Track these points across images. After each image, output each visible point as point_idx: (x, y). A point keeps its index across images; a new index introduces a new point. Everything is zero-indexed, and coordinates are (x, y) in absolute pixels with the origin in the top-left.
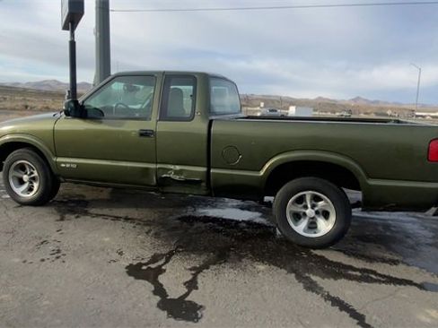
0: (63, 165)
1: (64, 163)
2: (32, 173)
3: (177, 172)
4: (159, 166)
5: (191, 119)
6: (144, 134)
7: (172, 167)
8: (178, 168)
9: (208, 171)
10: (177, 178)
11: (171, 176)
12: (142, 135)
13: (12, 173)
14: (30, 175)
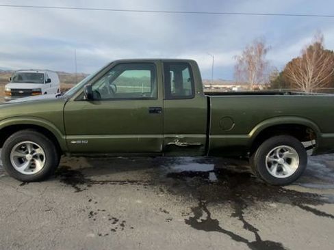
0: (74, 142)
1: (75, 140)
2: (34, 152)
3: (181, 140)
4: (165, 136)
5: (192, 97)
6: (154, 111)
7: (177, 136)
8: (182, 136)
9: (208, 137)
10: (181, 144)
11: (176, 143)
12: (151, 112)
13: (14, 154)
14: (32, 153)
